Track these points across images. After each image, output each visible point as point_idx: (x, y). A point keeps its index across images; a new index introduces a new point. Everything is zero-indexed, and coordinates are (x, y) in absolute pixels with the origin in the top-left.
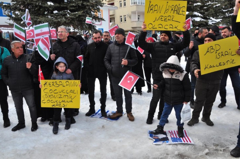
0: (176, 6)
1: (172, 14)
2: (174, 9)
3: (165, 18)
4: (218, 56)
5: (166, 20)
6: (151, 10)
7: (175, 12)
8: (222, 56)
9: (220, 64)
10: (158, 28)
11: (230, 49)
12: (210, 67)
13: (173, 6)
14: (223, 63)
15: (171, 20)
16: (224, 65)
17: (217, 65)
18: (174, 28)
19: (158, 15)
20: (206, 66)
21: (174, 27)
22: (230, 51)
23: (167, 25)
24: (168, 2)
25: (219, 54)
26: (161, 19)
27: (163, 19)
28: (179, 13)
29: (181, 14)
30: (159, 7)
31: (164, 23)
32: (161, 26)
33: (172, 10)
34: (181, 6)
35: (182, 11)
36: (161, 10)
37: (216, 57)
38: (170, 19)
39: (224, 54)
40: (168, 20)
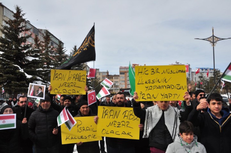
0: (77, 75)
1: (74, 81)
2: (75, 77)
3: (69, 84)
4: (79, 130)
5: (69, 86)
6: (56, 78)
7: (77, 79)
8: (84, 131)
9: (82, 137)
10: (62, 92)
11: (91, 126)
12: (71, 139)
13: (75, 75)
14: (85, 136)
15: (74, 86)
16: (86, 138)
17: (79, 138)
18: (76, 93)
19: (62, 82)
20: (68, 137)
21: (76, 91)
22: (92, 127)
23: (71, 90)
24: (70, 72)
25: (81, 128)
26: (65, 85)
27: (67, 85)
28: (80, 80)
29: (82, 81)
30: (63, 75)
31: (67, 89)
32: (65, 91)
33: (74, 78)
34: (81, 75)
35: (83, 79)
36: (64, 77)
37: (78, 131)
38: (72, 85)
39: (85, 129)
40: (71, 86)
